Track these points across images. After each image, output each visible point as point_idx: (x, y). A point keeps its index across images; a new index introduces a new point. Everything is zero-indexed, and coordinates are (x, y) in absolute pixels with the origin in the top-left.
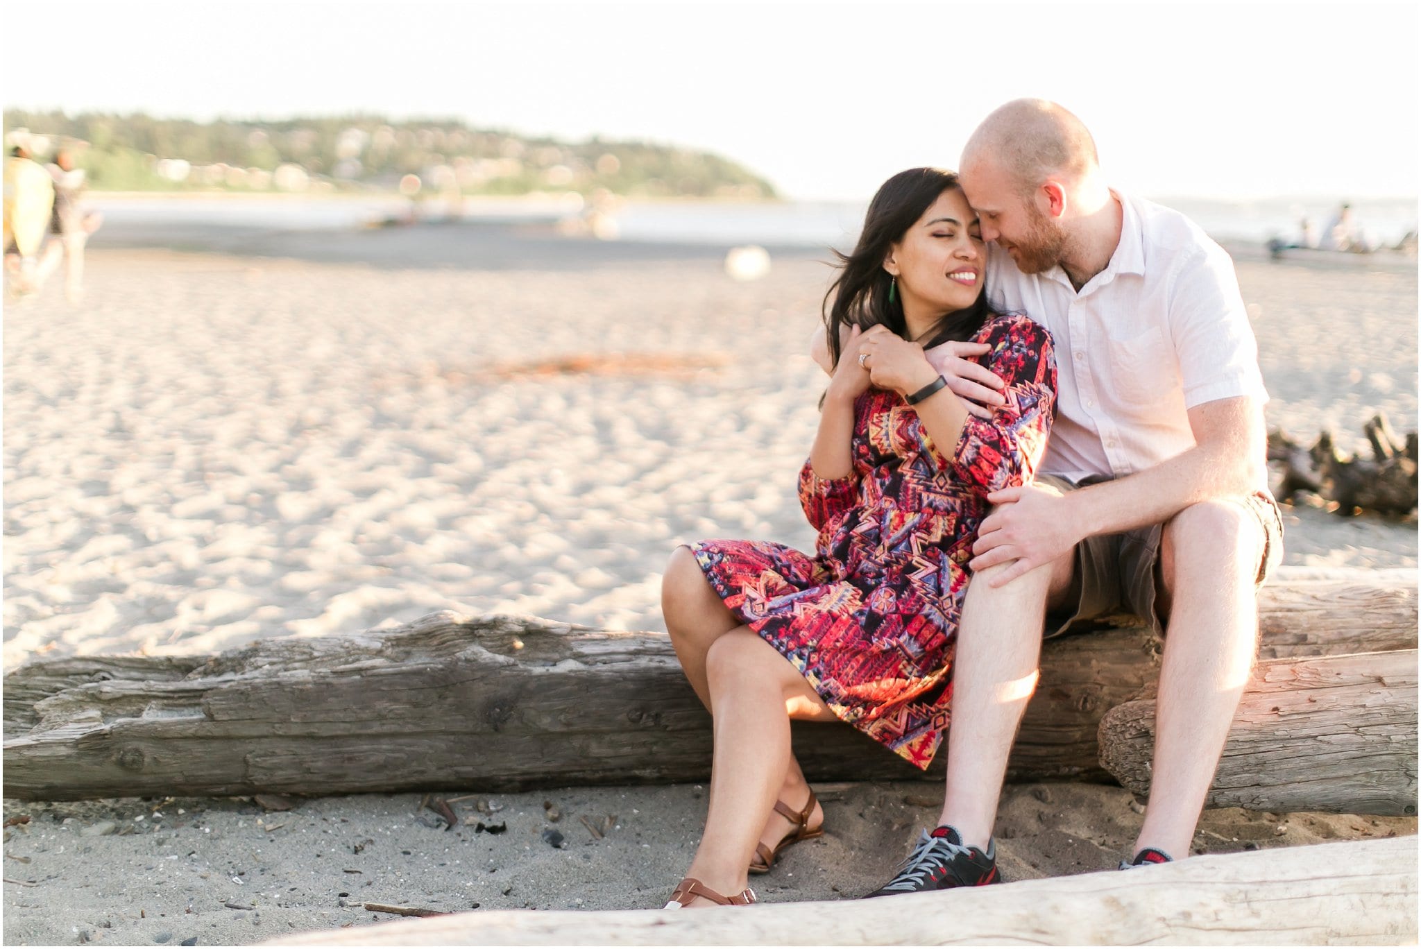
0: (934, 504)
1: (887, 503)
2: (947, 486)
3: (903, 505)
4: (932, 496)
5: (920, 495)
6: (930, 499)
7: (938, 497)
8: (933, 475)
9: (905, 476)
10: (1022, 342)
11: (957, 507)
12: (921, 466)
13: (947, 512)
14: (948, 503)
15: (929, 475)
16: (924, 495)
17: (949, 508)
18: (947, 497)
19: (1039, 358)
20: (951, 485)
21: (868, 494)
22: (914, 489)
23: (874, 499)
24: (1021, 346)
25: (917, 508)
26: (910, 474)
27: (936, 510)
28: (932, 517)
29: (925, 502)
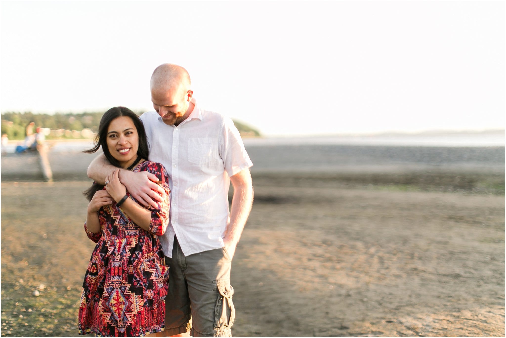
0: (130, 234)
1: (113, 238)
2: (133, 227)
3: (119, 237)
4: (129, 231)
5: (125, 232)
6: (128, 232)
7: (131, 231)
8: (127, 223)
9: (117, 226)
10: (154, 170)
11: (137, 233)
12: (122, 221)
13: (135, 235)
14: (134, 232)
15: (126, 224)
16: (126, 231)
17: (135, 234)
18: (133, 231)
19: (162, 174)
20: (135, 226)
21: (106, 236)
22: (122, 230)
23: (108, 237)
24: (154, 171)
25: (124, 237)
26: (119, 225)
27: (131, 235)
28: (130, 238)
29: (127, 234)
